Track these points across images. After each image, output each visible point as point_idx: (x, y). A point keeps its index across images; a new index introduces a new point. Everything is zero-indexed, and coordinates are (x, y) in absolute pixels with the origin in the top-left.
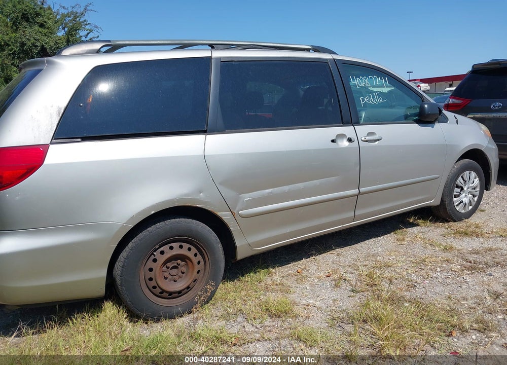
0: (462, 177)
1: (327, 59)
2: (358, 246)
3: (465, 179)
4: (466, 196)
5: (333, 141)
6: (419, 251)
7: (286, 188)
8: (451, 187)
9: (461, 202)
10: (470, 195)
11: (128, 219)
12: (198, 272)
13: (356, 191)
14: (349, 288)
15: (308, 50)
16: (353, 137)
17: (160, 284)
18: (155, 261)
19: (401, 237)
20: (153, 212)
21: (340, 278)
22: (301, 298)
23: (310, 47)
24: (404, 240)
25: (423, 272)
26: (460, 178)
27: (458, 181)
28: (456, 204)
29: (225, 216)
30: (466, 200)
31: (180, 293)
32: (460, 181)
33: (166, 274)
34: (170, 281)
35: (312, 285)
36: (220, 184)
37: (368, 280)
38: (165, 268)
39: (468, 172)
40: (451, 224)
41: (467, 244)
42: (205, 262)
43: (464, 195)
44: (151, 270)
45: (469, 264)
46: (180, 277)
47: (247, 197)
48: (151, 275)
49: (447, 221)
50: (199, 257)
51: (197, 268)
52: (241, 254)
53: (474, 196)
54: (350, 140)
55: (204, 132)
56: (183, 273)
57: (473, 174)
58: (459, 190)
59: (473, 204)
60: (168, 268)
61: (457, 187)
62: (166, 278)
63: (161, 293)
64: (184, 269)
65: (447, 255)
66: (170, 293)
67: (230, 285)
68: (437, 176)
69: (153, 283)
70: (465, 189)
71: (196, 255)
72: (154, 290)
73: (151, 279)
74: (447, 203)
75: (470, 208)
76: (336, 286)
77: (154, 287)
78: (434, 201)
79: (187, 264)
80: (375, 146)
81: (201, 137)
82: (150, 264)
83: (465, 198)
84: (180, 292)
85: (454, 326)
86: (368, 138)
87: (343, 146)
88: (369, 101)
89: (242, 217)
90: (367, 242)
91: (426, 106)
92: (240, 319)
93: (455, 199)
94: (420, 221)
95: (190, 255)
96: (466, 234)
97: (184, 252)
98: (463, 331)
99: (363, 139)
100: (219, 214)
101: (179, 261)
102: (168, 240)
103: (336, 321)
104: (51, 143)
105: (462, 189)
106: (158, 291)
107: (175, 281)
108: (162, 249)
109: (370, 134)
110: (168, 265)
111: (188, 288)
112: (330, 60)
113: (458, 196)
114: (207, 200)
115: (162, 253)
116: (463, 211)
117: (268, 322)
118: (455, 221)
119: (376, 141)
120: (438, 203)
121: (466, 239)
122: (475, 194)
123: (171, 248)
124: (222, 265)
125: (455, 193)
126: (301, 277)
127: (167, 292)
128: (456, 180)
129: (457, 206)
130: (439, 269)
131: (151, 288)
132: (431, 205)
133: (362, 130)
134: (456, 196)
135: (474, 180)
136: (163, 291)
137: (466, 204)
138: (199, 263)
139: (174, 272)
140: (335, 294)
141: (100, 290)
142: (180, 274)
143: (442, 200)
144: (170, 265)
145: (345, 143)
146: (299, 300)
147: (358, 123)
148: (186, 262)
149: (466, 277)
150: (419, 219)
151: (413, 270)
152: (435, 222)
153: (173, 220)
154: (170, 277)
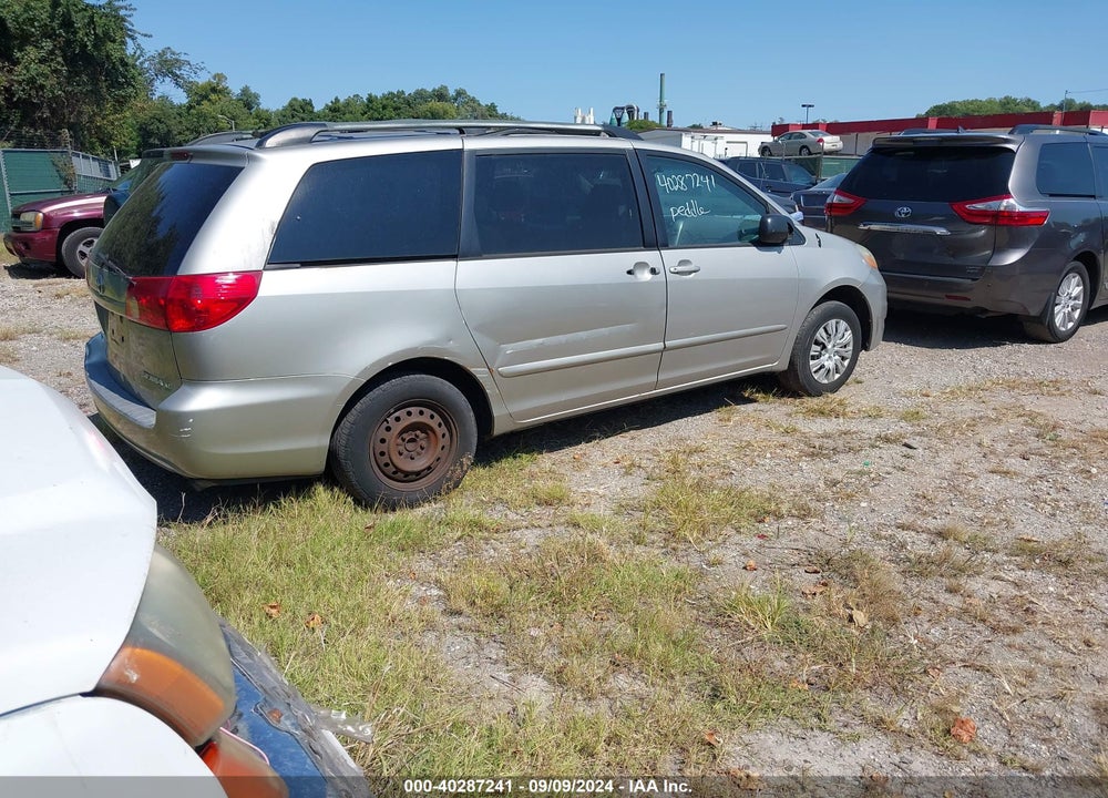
0: (825, 328)
1: (624, 150)
2: (661, 428)
3: (830, 332)
4: (830, 357)
5: (629, 272)
6: (747, 434)
7: (562, 338)
8: (806, 343)
9: (822, 367)
10: (837, 357)
11: (360, 370)
12: (443, 447)
13: (659, 345)
14: (644, 475)
15: (596, 134)
16: (658, 266)
17: (395, 461)
18: (388, 429)
19: (726, 417)
20: (390, 364)
21: (633, 465)
22: (579, 486)
23: (600, 128)
24: (729, 420)
25: (747, 459)
26: (821, 330)
27: (818, 334)
28: (815, 369)
29: (480, 373)
30: (830, 364)
31: (418, 475)
32: (821, 334)
33: (401, 448)
34: (406, 457)
35: (594, 473)
36: (475, 329)
37: (671, 467)
38: (399, 441)
39: (834, 321)
40: (806, 399)
41: (819, 426)
42: (451, 436)
43: (827, 356)
44: (383, 441)
45: (812, 449)
46: (419, 454)
47: (509, 349)
48: (383, 447)
49: (800, 396)
50: (444, 429)
51: (442, 442)
52: (500, 428)
53: (843, 358)
54: (653, 271)
55: (454, 257)
56: (422, 448)
57: (843, 325)
58: (819, 348)
59: (842, 370)
60: (403, 440)
61: (817, 343)
62: (401, 454)
63: (394, 473)
64: (424, 443)
65: (787, 439)
66: (407, 474)
67: (481, 471)
68: (784, 326)
69: (385, 459)
70: (829, 347)
71: (440, 425)
72: (384, 468)
73: (382, 454)
74: (799, 368)
75: (837, 376)
76: (627, 473)
77: (387, 465)
78: (779, 364)
79: (428, 437)
80: (690, 280)
81: (449, 264)
82: (382, 433)
83: (829, 360)
84: (418, 473)
85: (768, 513)
86: (680, 269)
87: (643, 280)
88: (683, 212)
89: (501, 375)
90: (676, 422)
91: (769, 220)
92: (499, 507)
93: (811, 362)
94: (759, 396)
95: (434, 423)
96: (822, 413)
97: (425, 419)
98: (779, 516)
99: (672, 270)
100: (472, 370)
101: (418, 432)
102: (406, 402)
103: (622, 508)
104: (264, 269)
105: (824, 347)
106: (391, 469)
107: (412, 459)
108: (397, 414)
109: (681, 263)
110: (404, 436)
111: (429, 468)
112: (628, 150)
113: (818, 357)
114: (457, 350)
115: (398, 419)
116: (826, 381)
117: (536, 510)
118: (810, 395)
119: (690, 273)
120: (785, 366)
121: (820, 420)
122: (845, 355)
123: (409, 414)
124: (475, 440)
125: (812, 353)
126: (578, 465)
127: (402, 471)
128: (815, 332)
129: (815, 372)
130: (768, 455)
131: (382, 465)
132: (774, 369)
133: (672, 257)
134: (813, 358)
135: (842, 333)
136: (398, 470)
137: (829, 371)
138: (444, 436)
139: (410, 446)
140: (624, 482)
141: (318, 464)
142: (419, 449)
143: (792, 363)
144: (407, 436)
145: (646, 276)
146: (575, 488)
147: (666, 246)
148: (427, 433)
149: (803, 465)
150: (758, 392)
151: (734, 456)
152: (782, 396)
153: (412, 376)
154: (405, 452)
